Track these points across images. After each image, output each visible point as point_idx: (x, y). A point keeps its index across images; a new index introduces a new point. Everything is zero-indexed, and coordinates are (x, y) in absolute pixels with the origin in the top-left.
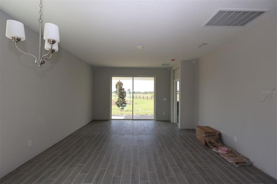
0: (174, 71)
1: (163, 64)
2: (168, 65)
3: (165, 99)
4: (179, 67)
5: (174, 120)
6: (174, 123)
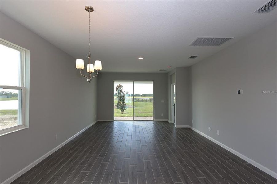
0: (171, 75)
1: (160, 70)
2: (165, 70)
3: (163, 101)
4: (175, 73)
5: (171, 121)
6: (171, 123)
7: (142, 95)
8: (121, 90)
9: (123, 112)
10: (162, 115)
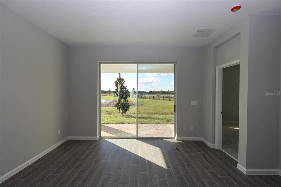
3: (194, 103)
5: (215, 144)
6: (214, 149)
7: (148, 92)
8: (122, 85)
9: (125, 113)
10: (192, 128)
